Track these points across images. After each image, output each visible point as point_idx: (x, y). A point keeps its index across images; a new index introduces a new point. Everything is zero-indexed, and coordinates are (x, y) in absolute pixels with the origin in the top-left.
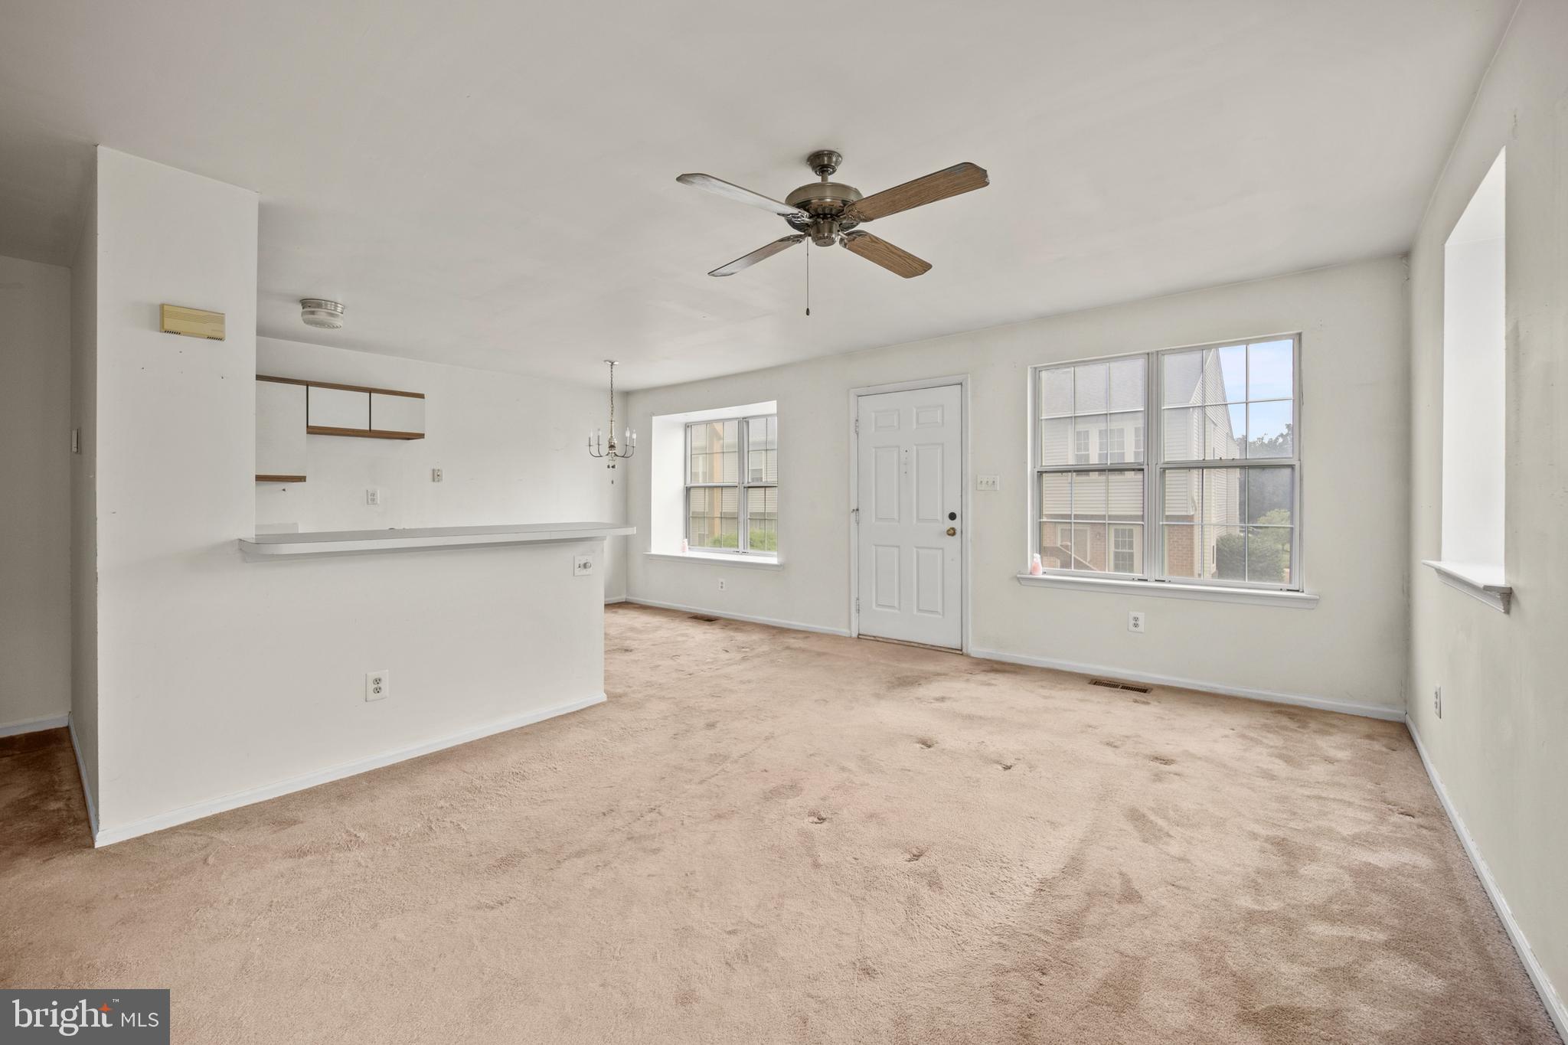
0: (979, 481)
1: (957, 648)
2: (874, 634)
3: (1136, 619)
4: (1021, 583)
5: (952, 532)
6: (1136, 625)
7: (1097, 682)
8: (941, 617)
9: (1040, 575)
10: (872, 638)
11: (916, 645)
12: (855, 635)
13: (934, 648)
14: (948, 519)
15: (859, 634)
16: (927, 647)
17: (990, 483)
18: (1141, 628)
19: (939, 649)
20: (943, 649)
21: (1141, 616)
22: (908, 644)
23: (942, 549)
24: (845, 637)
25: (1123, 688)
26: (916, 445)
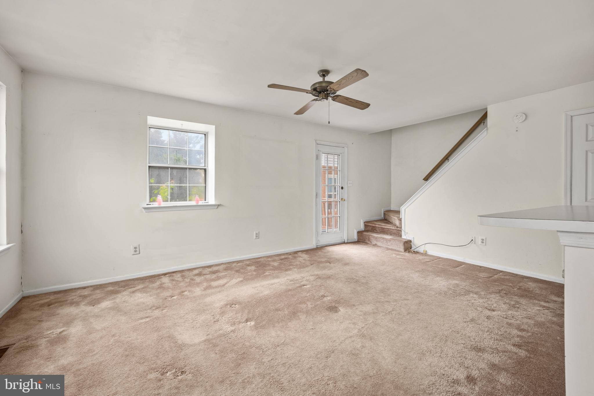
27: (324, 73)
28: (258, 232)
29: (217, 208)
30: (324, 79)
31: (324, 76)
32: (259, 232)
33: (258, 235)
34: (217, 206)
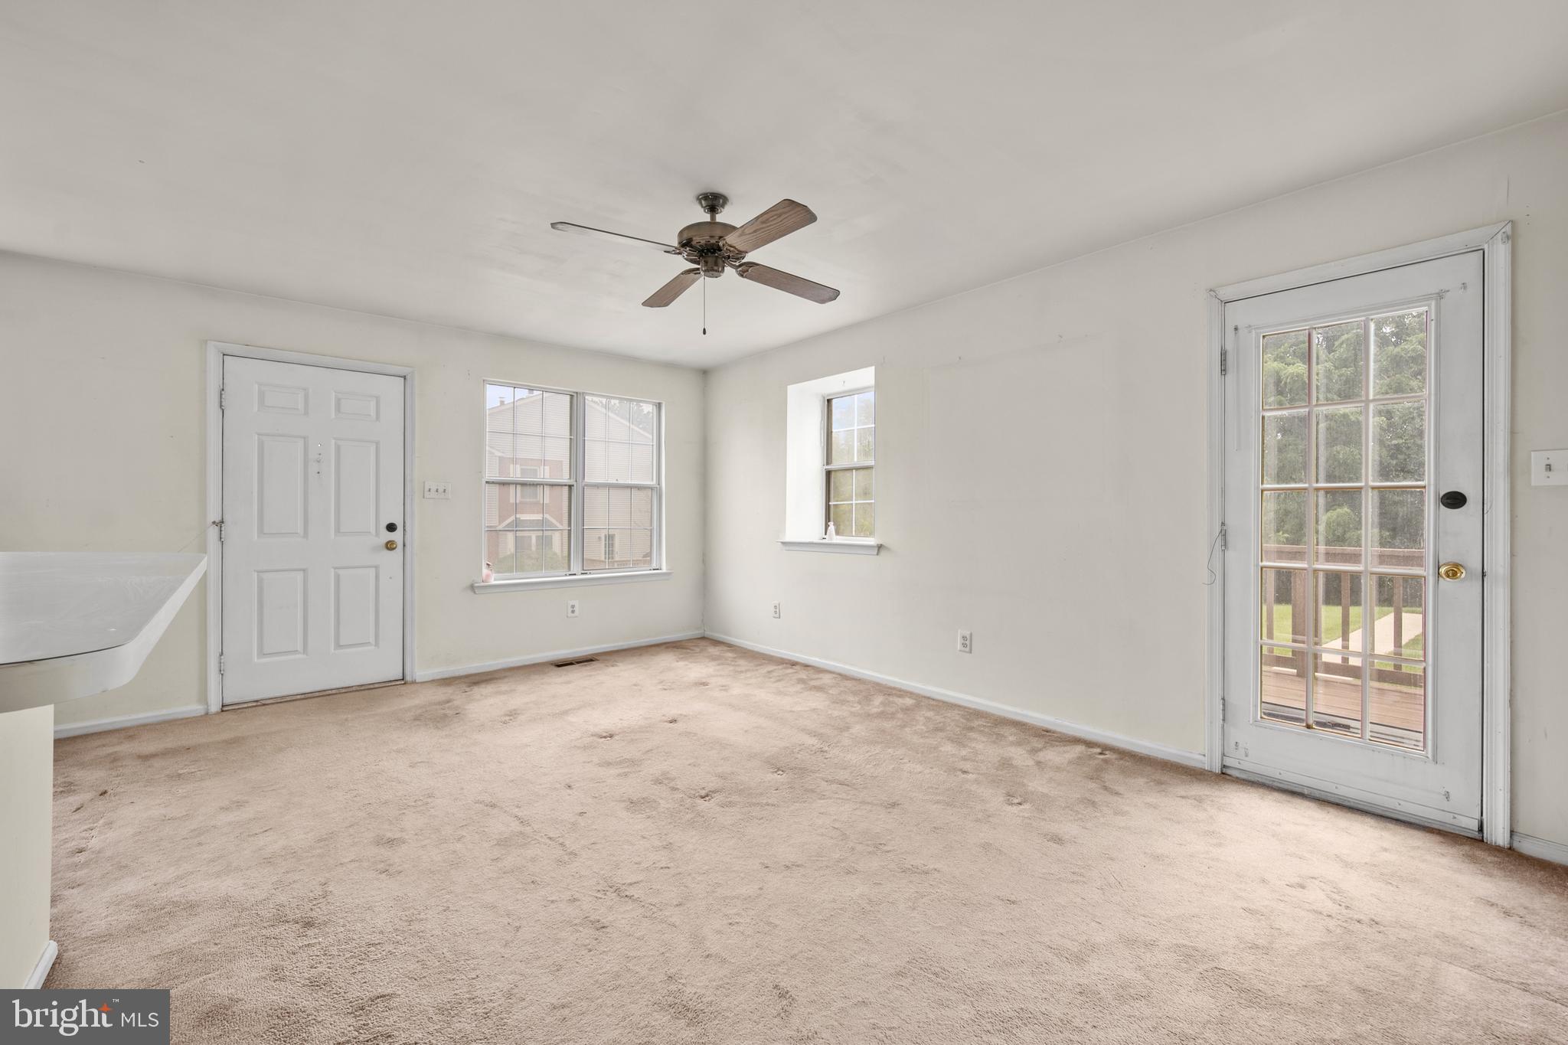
0: (427, 489)
1: (397, 678)
2: (256, 698)
3: (573, 607)
4: (475, 592)
5: (390, 546)
6: (573, 612)
7: (561, 664)
8: (373, 647)
9: (493, 582)
10: (254, 704)
11: (334, 692)
12: (215, 707)
13: (363, 688)
14: (385, 530)
15: (223, 706)
16: (354, 689)
17: (441, 490)
18: (577, 613)
19: (372, 687)
20: (377, 686)
21: (576, 603)
22: (321, 694)
23: (377, 567)
24: (201, 716)
25: (578, 663)
26: (335, 439)
27: (713, 202)
28: (969, 633)
29: (877, 554)
30: (713, 218)
31: (713, 209)
32: (971, 634)
33: (968, 642)
34: (877, 549)
